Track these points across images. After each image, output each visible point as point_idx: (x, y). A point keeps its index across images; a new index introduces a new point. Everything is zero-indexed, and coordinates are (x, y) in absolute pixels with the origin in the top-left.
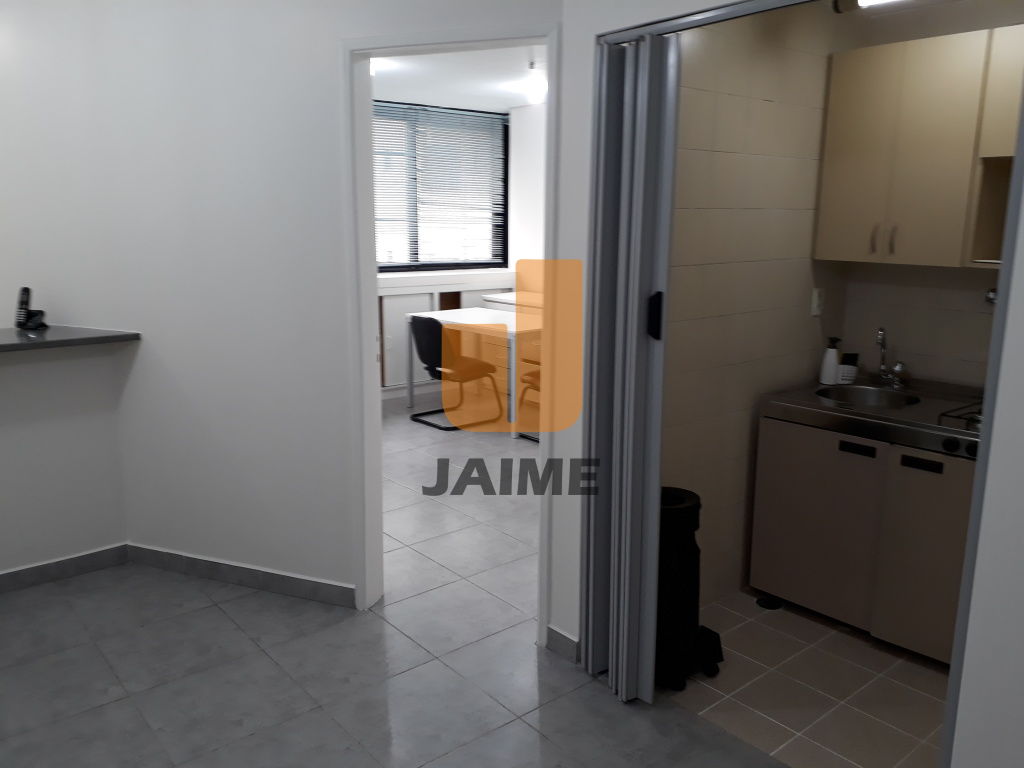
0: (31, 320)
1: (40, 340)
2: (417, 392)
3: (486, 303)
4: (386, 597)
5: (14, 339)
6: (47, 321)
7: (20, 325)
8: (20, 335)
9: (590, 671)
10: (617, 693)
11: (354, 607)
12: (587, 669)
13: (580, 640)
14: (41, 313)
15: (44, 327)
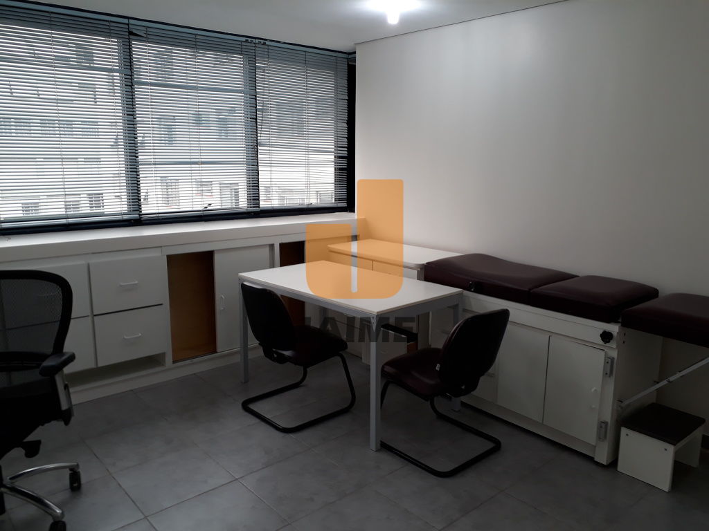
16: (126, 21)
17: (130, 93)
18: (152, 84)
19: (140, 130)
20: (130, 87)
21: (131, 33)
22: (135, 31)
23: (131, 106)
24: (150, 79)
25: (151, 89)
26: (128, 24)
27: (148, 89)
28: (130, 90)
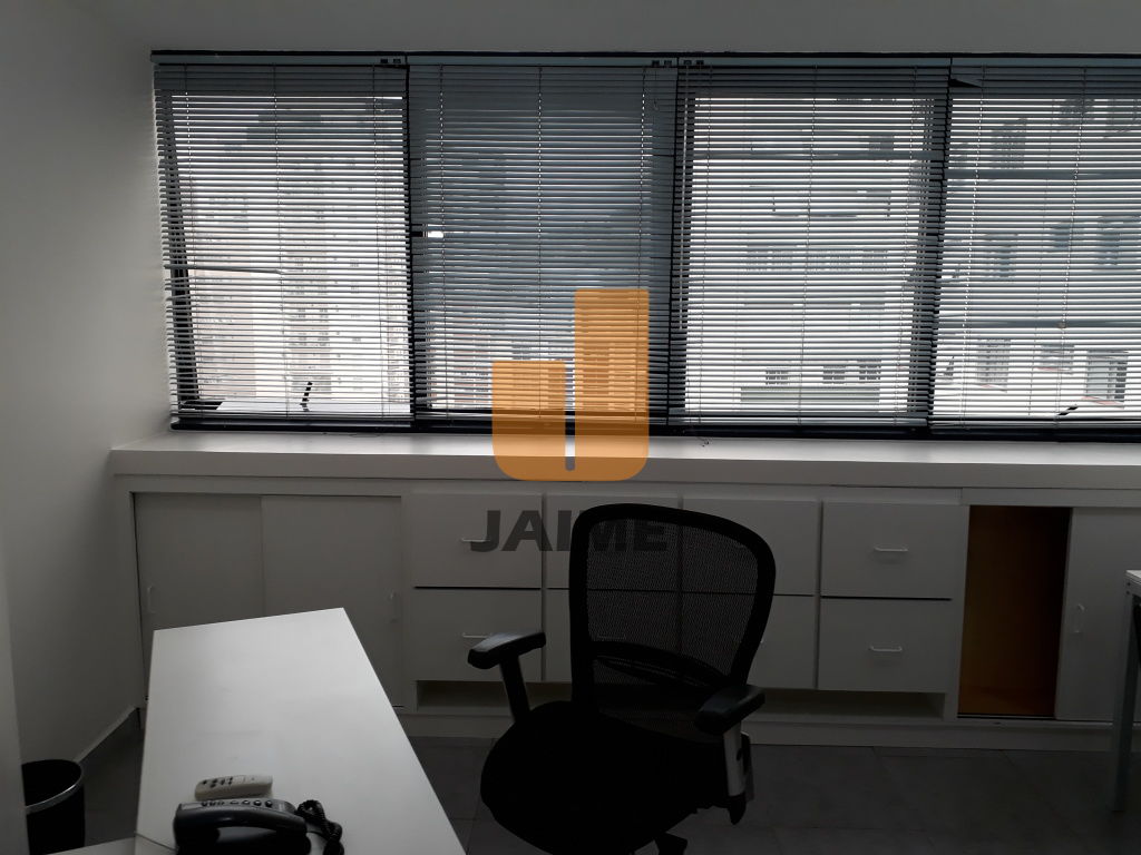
16: (946, 62)
17: (939, 195)
18: (982, 175)
19: (949, 261)
20: (938, 184)
21: (953, 83)
22: (960, 79)
23: (937, 219)
24: (980, 165)
25: (978, 184)
26: (949, 68)
27: (972, 184)
28: (940, 189)
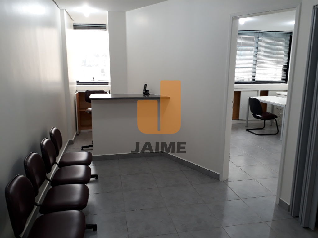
0: (146, 92)
1: (148, 97)
2: (249, 122)
3: (277, 95)
4: (229, 179)
5: (142, 96)
6: (150, 92)
7: (144, 93)
8: (143, 96)
9: (292, 215)
10: (301, 224)
11: (219, 180)
12: (291, 214)
13: (290, 204)
14: (148, 91)
15: (149, 94)
